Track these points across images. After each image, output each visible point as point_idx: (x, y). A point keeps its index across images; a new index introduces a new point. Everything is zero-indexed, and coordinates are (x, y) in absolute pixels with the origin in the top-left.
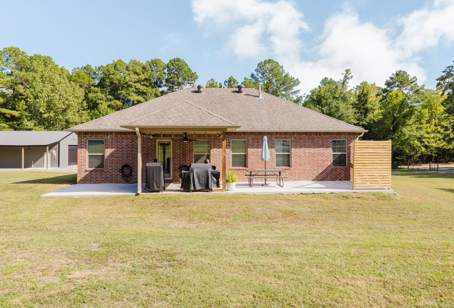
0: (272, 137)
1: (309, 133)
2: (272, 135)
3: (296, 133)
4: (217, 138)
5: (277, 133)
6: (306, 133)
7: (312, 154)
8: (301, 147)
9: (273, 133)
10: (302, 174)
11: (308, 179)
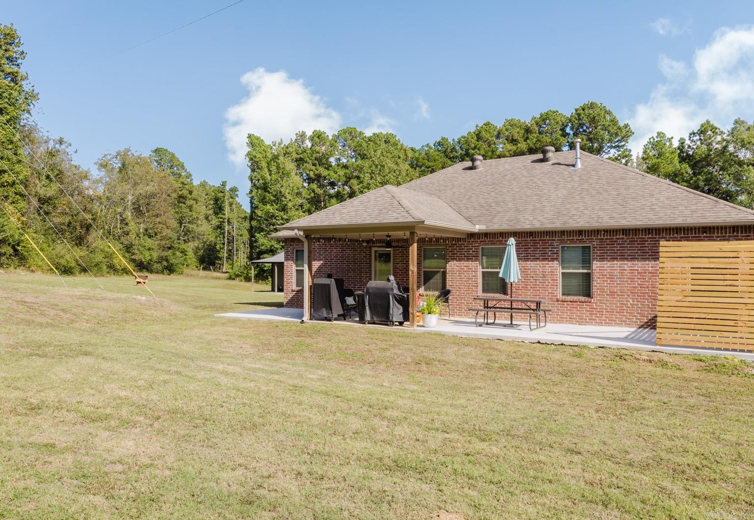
0: (554, 240)
1: (633, 230)
2: (552, 237)
3: (604, 230)
4: (456, 244)
5: (563, 232)
6: (626, 231)
7: (638, 273)
8: (614, 259)
9: (556, 232)
10: (617, 312)
11: (629, 324)
